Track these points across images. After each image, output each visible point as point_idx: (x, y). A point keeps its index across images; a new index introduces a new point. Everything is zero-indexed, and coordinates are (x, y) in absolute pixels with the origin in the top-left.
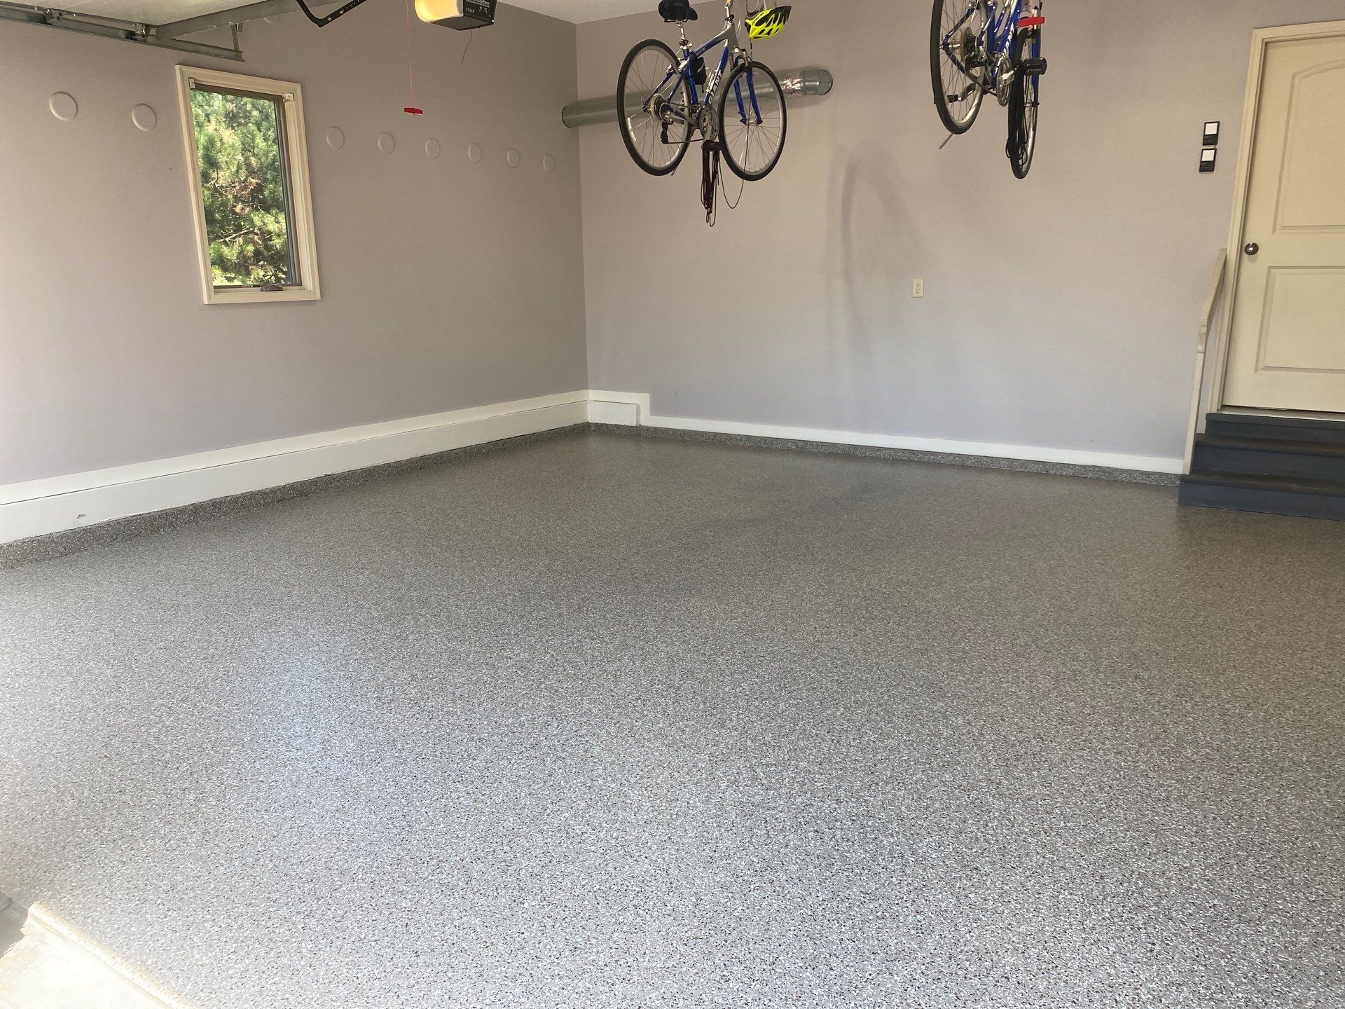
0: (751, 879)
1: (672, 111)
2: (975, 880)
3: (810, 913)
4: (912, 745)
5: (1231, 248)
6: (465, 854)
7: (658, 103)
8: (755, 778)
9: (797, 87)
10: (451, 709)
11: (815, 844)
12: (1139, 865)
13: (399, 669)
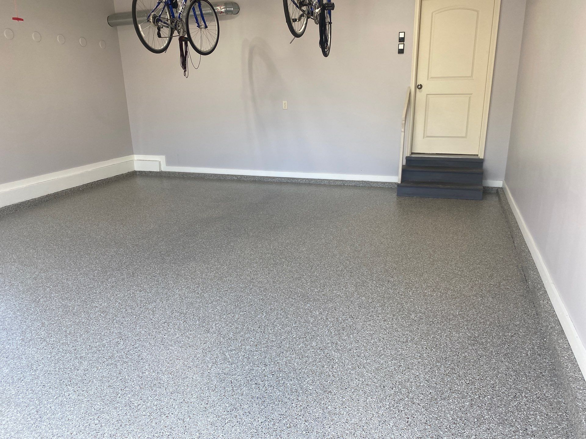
0: (225, 417)
2: (330, 398)
3: (255, 431)
4: (297, 329)
6: (73, 430)
8: (225, 359)
11: (256, 391)
12: (398, 377)
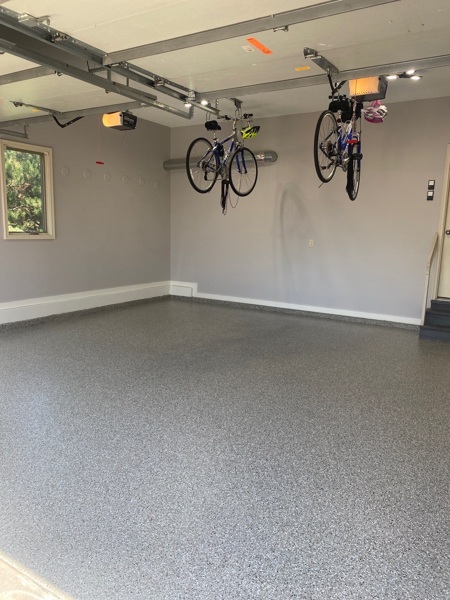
0: (227, 492)
1: (209, 167)
2: (321, 493)
3: (251, 506)
4: (299, 437)
5: (440, 232)
6: (107, 479)
7: (203, 164)
8: (232, 450)
9: (263, 158)
10: (103, 418)
11: (256, 478)
12: (389, 488)
13: (81, 400)
